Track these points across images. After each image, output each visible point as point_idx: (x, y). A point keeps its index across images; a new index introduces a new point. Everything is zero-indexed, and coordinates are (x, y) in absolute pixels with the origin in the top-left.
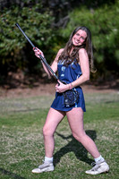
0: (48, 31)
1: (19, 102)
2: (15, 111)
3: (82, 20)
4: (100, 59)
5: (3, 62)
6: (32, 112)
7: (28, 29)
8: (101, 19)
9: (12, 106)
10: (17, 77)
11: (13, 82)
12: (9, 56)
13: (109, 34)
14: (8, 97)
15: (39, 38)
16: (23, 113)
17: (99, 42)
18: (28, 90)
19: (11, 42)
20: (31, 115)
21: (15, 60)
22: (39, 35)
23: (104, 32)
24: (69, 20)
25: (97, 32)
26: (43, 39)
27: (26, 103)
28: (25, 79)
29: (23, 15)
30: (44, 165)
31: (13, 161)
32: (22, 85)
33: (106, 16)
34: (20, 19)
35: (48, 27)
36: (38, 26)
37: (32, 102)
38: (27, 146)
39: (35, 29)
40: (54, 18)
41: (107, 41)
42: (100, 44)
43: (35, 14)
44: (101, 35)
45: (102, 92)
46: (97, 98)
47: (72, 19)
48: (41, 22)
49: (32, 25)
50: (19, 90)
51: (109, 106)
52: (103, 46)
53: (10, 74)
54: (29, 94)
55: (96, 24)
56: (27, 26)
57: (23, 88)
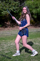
0: (18, 8)
1: (8, 32)
2: (7, 35)
3: (29, 4)
4: (36, 17)
5: (3, 19)
6: (13, 36)
7: (11, 7)
8: (36, 3)
9: (6, 33)
10: (8, 24)
11: (6, 25)
12: (5, 17)
13: (38, 8)
14: (5, 31)
15: (15, 10)
16: (10, 36)
17: (35, 11)
18: (11, 28)
19: (5, 12)
20: (12, 36)
21: (7, 18)
22: (15, 9)
23: (37, 8)
24: (25, 4)
25: (34, 8)
26: (16, 10)
27: (11, 32)
28: (10, 24)
29: (9, 2)
30: (17, 53)
31: (6, 52)
32: (9, 26)
33: (37, 2)
34: (8, 4)
35: (18, 6)
36: (14, 6)
37: (13, 32)
38: (11, 47)
39: (13, 7)
40: (20, 3)
41: (38, 11)
42: (35, 12)
43: (13, 2)
44: (36, 9)
45: (36, 28)
46: (35, 30)
47: (26, 3)
48: (15, 5)
49: (12, 6)
50: (8, 28)
51: (39, 33)
52: (36, 12)
53: (5, 22)
54: (12, 29)
55: (34, 5)
56: (11, 6)
57: (10, 27)
